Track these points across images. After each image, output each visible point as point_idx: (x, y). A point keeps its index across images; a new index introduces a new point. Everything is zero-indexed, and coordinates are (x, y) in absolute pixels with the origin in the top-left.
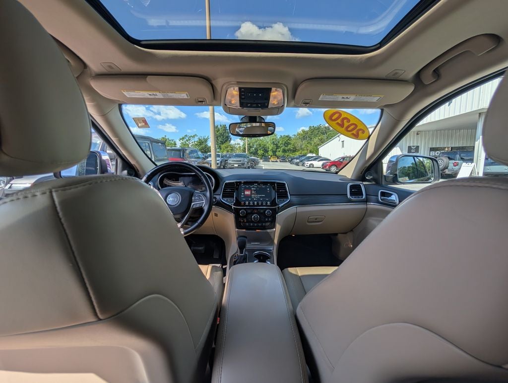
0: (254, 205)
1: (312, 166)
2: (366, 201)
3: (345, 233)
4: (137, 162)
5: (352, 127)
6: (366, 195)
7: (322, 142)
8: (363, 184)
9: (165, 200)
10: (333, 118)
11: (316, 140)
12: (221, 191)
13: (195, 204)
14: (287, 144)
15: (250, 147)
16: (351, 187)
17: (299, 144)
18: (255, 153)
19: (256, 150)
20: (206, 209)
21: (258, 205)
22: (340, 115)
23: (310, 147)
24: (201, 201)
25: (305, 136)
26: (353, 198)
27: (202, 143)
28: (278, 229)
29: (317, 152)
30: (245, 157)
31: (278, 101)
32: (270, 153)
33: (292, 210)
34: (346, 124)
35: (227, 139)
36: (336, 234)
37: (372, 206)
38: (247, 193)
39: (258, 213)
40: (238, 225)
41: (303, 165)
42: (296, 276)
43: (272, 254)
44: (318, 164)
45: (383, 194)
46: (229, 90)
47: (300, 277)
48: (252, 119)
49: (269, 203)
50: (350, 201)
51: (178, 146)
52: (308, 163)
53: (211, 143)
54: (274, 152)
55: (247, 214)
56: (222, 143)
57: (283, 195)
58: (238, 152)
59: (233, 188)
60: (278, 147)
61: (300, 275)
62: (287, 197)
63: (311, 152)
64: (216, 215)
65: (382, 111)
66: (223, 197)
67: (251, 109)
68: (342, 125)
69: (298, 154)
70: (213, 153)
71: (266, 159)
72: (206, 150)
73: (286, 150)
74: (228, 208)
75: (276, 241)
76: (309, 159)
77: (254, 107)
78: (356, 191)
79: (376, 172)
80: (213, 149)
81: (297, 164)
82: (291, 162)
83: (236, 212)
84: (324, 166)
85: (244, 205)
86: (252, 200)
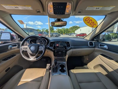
0: (59, 49)
1: (73, 36)
2: (94, 47)
3: (86, 56)
4: (23, 35)
5: (92, 23)
6: (95, 45)
7: (76, 30)
8: (93, 42)
9: (30, 48)
10: (87, 20)
11: (74, 29)
12: (49, 45)
13: (40, 50)
14: (67, 30)
15: (58, 31)
16: (90, 42)
17: (70, 30)
18: (60, 33)
19: (60, 32)
20: (44, 51)
21: (61, 49)
22: (89, 19)
23: (73, 31)
24: (42, 48)
25: (71, 28)
26: (90, 46)
27: (47, 30)
28: (67, 56)
29: (74, 32)
30: (57, 33)
31: (69, 11)
32: (63, 33)
33: (71, 50)
34: (90, 22)
35: (53, 29)
36: (83, 56)
37: (96, 49)
38: (57, 45)
39: (61, 52)
40: (55, 55)
41: (71, 35)
42: (74, 73)
43: (65, 64)
44: (75, 35)
45: (100, 45)
46: (49, 4)
47: (75, 74)
48: (59, 20)
49: (64, 48)
50: (89, 47)
51: (41, 31)
52: (72, 35)
53: (49, 30)
54: (64, 32)
55: (57, 52)
56: (52, 30)
57: (69, 46)
58: (56, 32)
59: (53, 43)
60: (65, 31)
61: (75, 73)
62: (70, 46)
63: (73, 32)
64: (48, 52)
65: (106, 16)
66: (50, 46)
67: (59, 15)
68: (89, 23)
69: (70, 33)
70: (49, 33)
71: (62, 34)
72: (48, 32)
73: (67, 32)
74: (51, 50)
75: (66, 60)
76: (72, 34)
77: (59, 14)
78: (91, 44)
79: (98, 38)
80: (49, 32)
81: (70, 35)
82: (68, 35)
83: (54, 51)
84: (76, 36)
85: (56, 49)
86: (59, 47)
